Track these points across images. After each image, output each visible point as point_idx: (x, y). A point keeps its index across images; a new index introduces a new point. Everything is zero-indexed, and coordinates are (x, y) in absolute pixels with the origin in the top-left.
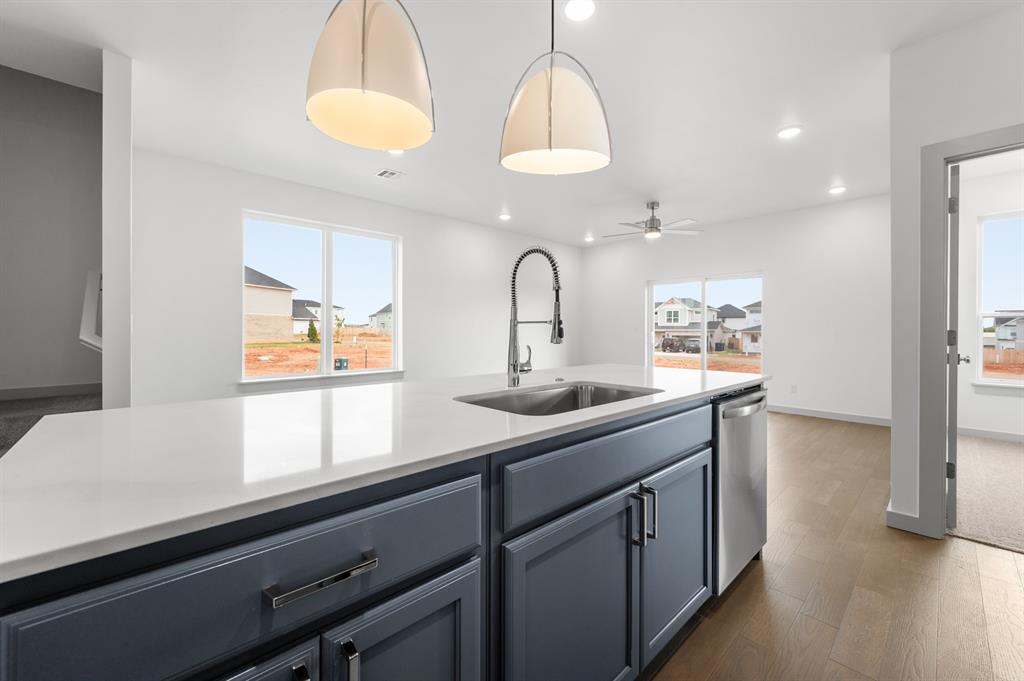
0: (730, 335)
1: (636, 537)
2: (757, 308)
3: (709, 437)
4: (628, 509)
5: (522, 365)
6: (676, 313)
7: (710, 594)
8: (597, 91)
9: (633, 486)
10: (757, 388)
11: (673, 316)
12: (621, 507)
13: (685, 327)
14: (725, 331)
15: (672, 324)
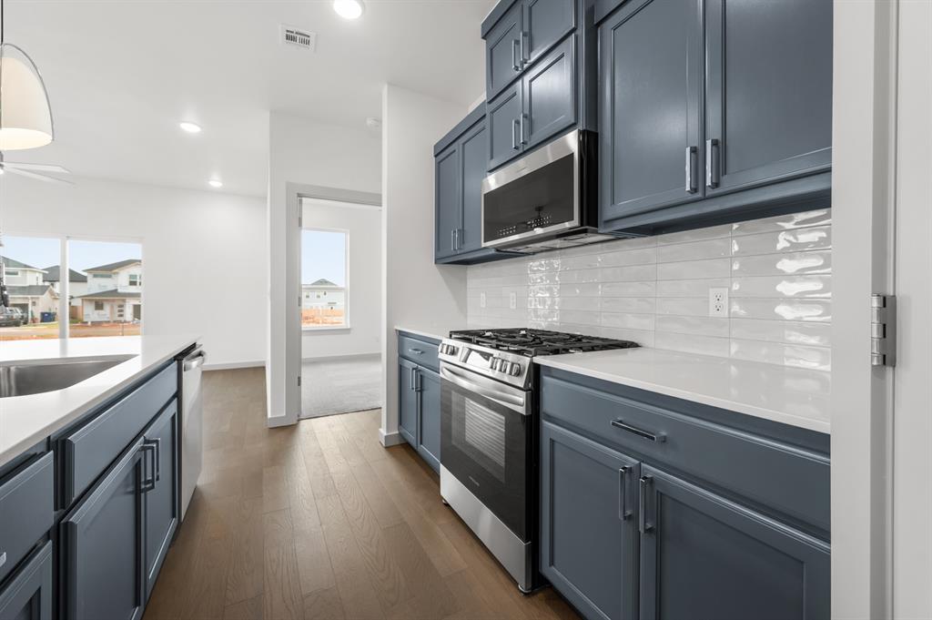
1: (143, 486)
3: (175, 390)
4: (138, 463)
7: (177, 523)
8: (41, 78)
10: (194, 345)
12: (134, 462)
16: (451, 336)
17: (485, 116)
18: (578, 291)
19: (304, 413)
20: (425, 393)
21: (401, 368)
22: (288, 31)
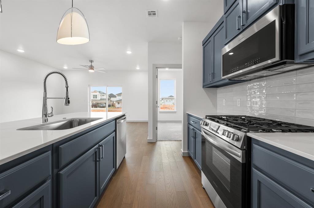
0: (112, 102)
1: (98, 160)
2: (120, 95)
3: (114, 129)
4: (96, 152)
5: (49, 114)
6: (96, 96)
7: (115, 170)
9: (97, 145)
10: (124, 115)
11: (95, 96)
12: (94, 152)
13: (99, 100)
14: (111, 101)
15: (95, 99)
16: (206, 117)
17: (223, 21)
18: (278, 98)
19: (159, 139)
20: (196, 139)
21: (188, 128)
22: (149, 12)
